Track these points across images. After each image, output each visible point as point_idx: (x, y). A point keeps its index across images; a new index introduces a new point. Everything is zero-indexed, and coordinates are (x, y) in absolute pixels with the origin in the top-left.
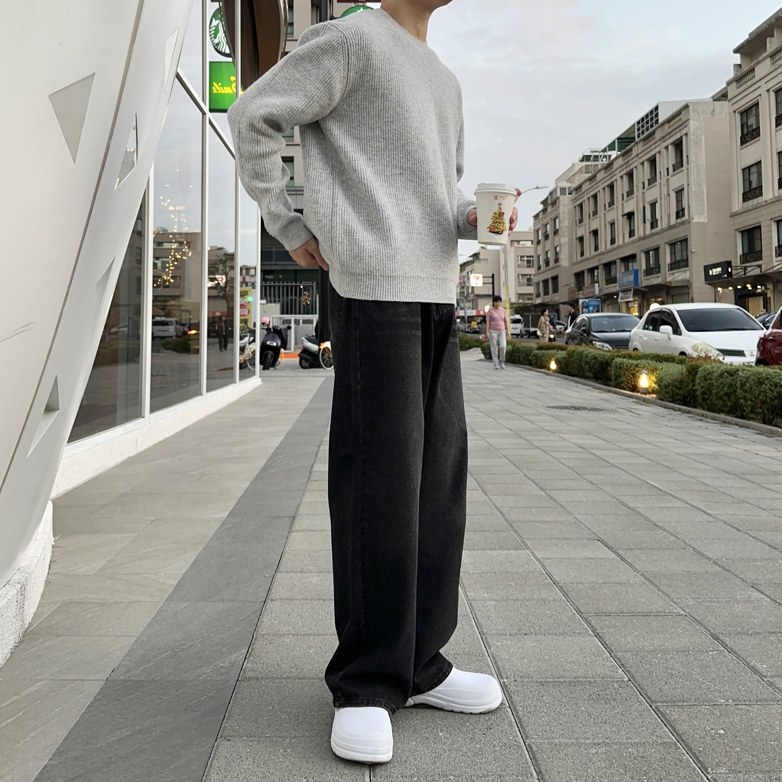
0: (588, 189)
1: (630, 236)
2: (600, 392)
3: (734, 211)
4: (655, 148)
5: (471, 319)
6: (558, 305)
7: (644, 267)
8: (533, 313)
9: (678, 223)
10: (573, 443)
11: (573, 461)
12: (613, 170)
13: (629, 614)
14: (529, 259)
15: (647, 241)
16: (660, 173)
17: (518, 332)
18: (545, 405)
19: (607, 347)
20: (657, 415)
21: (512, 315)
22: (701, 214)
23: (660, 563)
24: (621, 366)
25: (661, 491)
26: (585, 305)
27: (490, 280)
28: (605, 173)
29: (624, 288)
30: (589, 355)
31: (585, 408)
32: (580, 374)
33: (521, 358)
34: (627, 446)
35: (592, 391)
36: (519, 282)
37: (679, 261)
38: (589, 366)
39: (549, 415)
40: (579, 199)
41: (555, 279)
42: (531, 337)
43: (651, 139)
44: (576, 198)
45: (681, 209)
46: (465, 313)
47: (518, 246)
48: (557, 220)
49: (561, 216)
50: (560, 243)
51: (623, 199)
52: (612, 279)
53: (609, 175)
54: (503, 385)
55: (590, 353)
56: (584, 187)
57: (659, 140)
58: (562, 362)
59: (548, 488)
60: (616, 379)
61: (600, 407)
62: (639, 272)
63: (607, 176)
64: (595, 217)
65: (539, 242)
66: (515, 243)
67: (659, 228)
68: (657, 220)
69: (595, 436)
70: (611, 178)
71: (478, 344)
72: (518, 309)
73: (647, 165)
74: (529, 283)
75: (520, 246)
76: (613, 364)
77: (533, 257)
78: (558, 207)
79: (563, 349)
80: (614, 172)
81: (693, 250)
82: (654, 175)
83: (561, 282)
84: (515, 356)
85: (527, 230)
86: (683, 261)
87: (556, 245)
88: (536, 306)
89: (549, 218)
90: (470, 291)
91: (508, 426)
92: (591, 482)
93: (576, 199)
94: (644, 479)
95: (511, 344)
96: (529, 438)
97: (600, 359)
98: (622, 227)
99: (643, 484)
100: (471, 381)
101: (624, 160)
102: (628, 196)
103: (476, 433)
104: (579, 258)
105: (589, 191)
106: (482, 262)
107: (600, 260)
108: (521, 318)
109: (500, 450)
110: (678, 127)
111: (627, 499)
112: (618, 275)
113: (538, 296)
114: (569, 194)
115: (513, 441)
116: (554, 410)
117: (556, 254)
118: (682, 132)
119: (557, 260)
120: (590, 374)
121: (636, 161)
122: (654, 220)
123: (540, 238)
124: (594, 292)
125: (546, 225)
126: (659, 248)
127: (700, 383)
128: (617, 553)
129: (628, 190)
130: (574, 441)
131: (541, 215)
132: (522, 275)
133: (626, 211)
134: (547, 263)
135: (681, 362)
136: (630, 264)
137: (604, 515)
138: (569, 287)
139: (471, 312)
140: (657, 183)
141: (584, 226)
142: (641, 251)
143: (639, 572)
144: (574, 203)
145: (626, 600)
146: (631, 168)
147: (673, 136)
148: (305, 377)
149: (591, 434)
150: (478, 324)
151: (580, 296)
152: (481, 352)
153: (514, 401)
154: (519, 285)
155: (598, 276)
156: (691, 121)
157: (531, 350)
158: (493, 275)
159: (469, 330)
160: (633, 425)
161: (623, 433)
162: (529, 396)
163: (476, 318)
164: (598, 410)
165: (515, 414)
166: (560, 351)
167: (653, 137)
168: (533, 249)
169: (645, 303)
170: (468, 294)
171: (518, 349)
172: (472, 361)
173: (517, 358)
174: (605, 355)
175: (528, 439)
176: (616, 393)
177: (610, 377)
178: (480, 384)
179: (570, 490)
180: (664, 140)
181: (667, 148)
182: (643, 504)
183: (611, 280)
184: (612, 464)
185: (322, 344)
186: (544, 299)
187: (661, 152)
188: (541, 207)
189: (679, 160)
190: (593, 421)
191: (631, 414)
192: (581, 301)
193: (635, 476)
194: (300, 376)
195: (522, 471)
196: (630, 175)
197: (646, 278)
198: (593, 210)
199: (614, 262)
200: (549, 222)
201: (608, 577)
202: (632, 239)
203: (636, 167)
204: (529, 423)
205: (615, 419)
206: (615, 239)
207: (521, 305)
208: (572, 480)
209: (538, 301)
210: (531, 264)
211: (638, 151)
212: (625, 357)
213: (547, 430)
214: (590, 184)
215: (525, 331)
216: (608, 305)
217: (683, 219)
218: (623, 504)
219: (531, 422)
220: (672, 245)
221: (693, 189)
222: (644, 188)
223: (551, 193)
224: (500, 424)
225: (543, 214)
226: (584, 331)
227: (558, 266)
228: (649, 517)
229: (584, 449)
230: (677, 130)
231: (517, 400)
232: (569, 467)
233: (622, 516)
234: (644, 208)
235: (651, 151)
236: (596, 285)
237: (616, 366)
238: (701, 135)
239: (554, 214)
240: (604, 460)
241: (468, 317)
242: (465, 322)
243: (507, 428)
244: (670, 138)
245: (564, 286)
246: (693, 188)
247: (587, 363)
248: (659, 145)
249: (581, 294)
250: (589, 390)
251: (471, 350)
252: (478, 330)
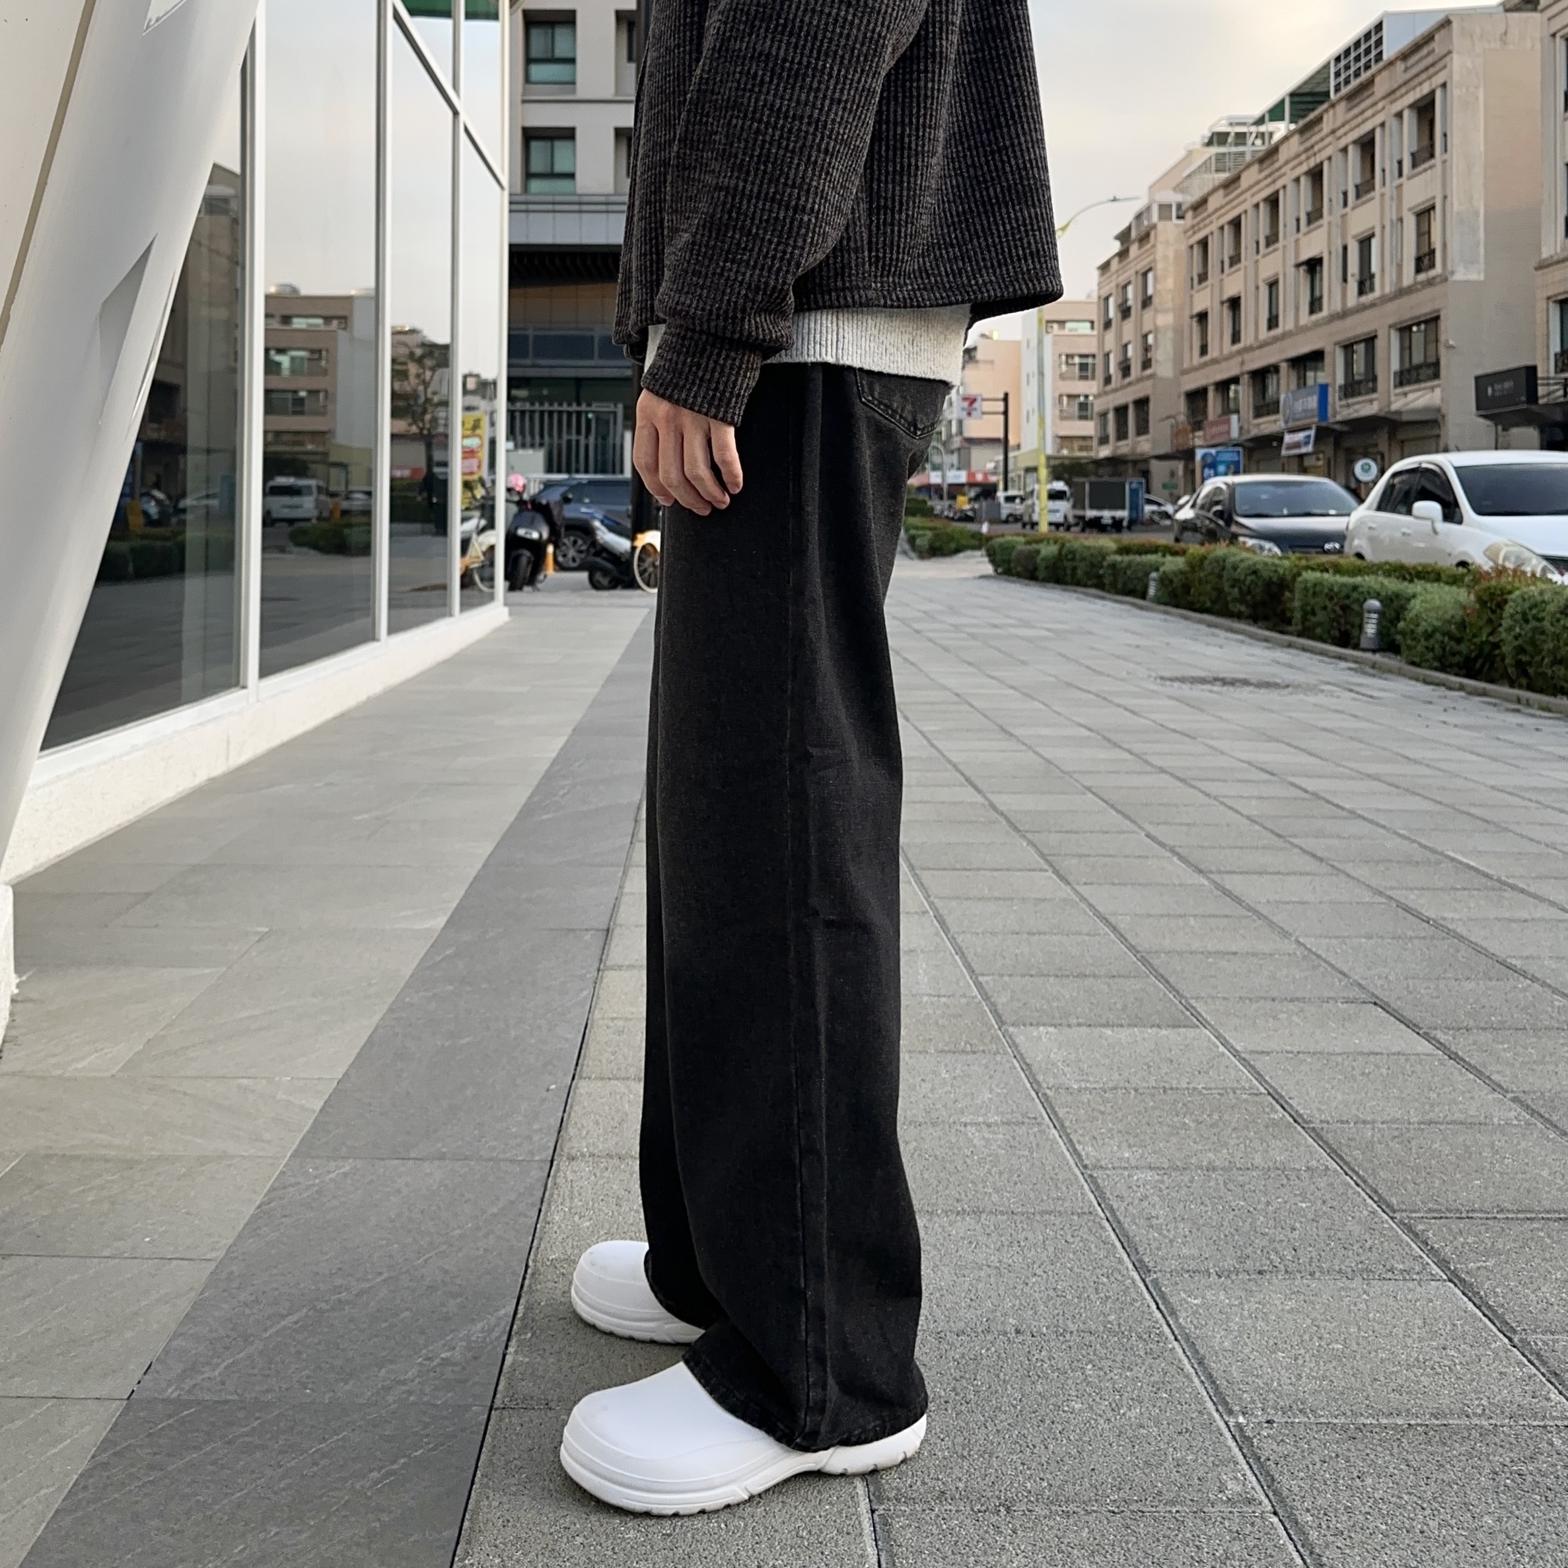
0: (1222, 207)
1: (1312, 311)
2: (1268, 648)
3: (1545, 255)
4: (1373, 115)
5: (955, 490)
6: (1146, 460)
7: (1340, 380)
8: (1093, 479)
9: (1421, 283)
10: (1243, 761)
11: (1254, 802)
12: (1277, 165)
13: (1520, 1216)
14: (1084, 361)
15: (1350, 321)
16: (1384, 171)
17: (1058, 518)
18: (1154, 674)
19: (1270, 550)
20: (1412, 698)
21: (1050, 482)
22: (1472, 263)
23: (1551, 1067)
24: (1318, 589)
25: (1486, 875)
26: (1209, 460)
27: (1000, 406)
28: (1261, 171)
29: (1299, 423)
30: (1242, 565)
31: (1245, 683)
32: (1217, 607)
33: (1080, 572)
34: (1373, 769)
35: (1250, 645)
36: (1061, 411)
37: (1419, 367)
38: (1240, 589)
39: (1171, 697)
40: (1200, 230)
41: (1142, 404)
42: (1088, 530)
43: (1366, 94)
44: (1193, 227)
45: (1426, 250)
46: (943, 477)
47: (1062, 332)
48: (1150, 276)
49: (1160, 266)
50: (1155, 325)
51: (1298, 230)
52: (1268, 405)
53: (1269, 175)
54: (1047, 629)
55: (1242, 561)
56: (1212, 204)
57: (1384, 98)
58: (1175, 580)
59: (1213, 868)
60: (1304, 619)
61: (1278, 681)
62: (1330, 389)
63: (1266, 178)
64: (1233, 269)
65: (1108, 324)
66: (1055, 326)
67: (1377, 293)
68: (1372, 276)
69: (1289, 744)
70: (1274, 182)
71: (976, 543)
72: (1060, 470)
73: (1353, 154)
74: (1084, 413)
75: (1066, 332)
76: (1298, 586)
77: (1094, 356)
78: (1154, 246)
79: (1175, 553)
80: (1280, 168)
81: (1451, 342)
82: (1368, 175)
83: (1155, 411)
84: (1065, 569)
85: (1082, 297)
86: (1428, 365)
87: (1145, 330)
88: (1098, 463)
89: (1132, 272)
90: (954, 429)
91: (1082, 721)
92: (1314, 856)
93: (1194, 229)
94: (1440, 850)
95: (1056, 542)
96: (1137, 747)
97: (1265, 574)
98: (1294, 289)
99: (1438, 863)
100: (974, 621)
101: (1301, 143)
102: (1309, 222)
103: (1011, 735)
104: (1197, 360)
105: (1223, 211)
106: (981, 365)
107: (1243, 363)
108: (1066, 488)
109: (1075, 776)
110: (1427, 69)
111: (1412, 897)
112: (1282, 397)
113: (1104, 440)
114: (1179, 217)
115: (1102, 754)
116: (1176, 684)
117: (1147, 349)
118: (1434, 80)
119: (1146, 364)
120: (1243, 608)
121: (1330, 144)
122: (1366, 275)
123: (1112, 314)
124: (1229, 432)
125: (1125, 287)
126: (1376, 337)
127: (1510, 629)
128: (1434, 1038)
129: (1309, 209)
130: (1243, 756)
131: (1115, 264)
132: (1070, 396)
133: (1305, 256)
134: (1126, 370)
135: (1454, 581)
136: (1310, 374)
137: (1371, 938)
138: (1173, 421)
139: (956, 477)
140: (1377, 193)
141: (1209, 289)
142: (1336, 344)
143: (1507, 1091)
144: (1189, 237)
145: (1501, 1174)
146: (1318, 161)
147: (1414, 88)
148: (602, 606)
149: (1278, 741)
150: (970, 500)
151: (1198, 442)
152: (986, 559)
153: (1081, 664)
154: (1062, 418)
155: (1236, 399)
156: (1455, 56)
157: (1102, 554)
158: (1006, 395)
159: (951, 515)
160: (1368, 720)
161: (1351, 738)
162: (1113, 655)
163: (966, 488)
164: (1276, 686)
165: (1089, 692)
166: (1169, 558)
167: (1369, 92)
168: (1094, 342)
169: (1342, 457)
170: (950, 436)
171: (1073, 552)
172: (965, 579)
173: (1069, 572)
174: (1276, 566)
175: (1135, 751)
176: (1304, 649)
177: (1288, 614)
178: (995, 626)
179: (1267, 873)
180: (1393, 97)
181: (1399, 115)
182: (1455, 910)
183: (1265, 407)
184: (1351, 812)
185: (639, 536)
186: (1117, 448)
187: (1387, 125)
188: (1116, 247)
189: (1426, 142)
190: (1273, 712)
191: (1353, 695)
192: (1199, 454)
193: (1414, 841)
194: (592, 606)
195: (1140, 827)
196: (1316, 175)
197: (1344, 402)
198: (1232, 253)
199: (1274, 369)
200: (1133, 279)
201: (1432, 1105)
202: (1315, 317)
203: (1330, 158)
204: (1127, 714)
205: (1321, 706)
206: (1277, 317)
207: (1067, 462)
208: (1264, 848)
209: (1105, 452)
210: (1089, 374)
211: (1335, 120)
212: (1327, 571)
213: (1175, 731)
214: (1226, 196)
215: (1076, 517)
216: (1258, 462)
217: (1432, 273)
218: (1407, 909)
219: (1133, 712)
220: (1405, 330)
221: (1456, 208)
222: (1345, 204)
223: (1139, 217)
224: (1059, 714)
225: (1120, 261)
226: (1220, 514)
227: (1152, 376)
228: (1484, 944)
229: (1273, 774)
230: (1424, 76)
231: (1087, 662)
232: (1248, 818)
233: (1416, 942)
234: (1345, 248)
235: (1363, 122)
236: (1234, 418)
237: (1306, 589)
238: (1477, 88)
239: (1144, 263)
240: (1328, 802)
241: (950, 485)
242: (941, 498)
243: (1080, 725)
244: (1407, 93)
245: (1162, 420)
246: (1457, 204)
247: (1235, 582)
248: (1383, 108)
249: (1198, 439)
250: (1242, 642)
251: (961, 555)
252: (970, 514)
